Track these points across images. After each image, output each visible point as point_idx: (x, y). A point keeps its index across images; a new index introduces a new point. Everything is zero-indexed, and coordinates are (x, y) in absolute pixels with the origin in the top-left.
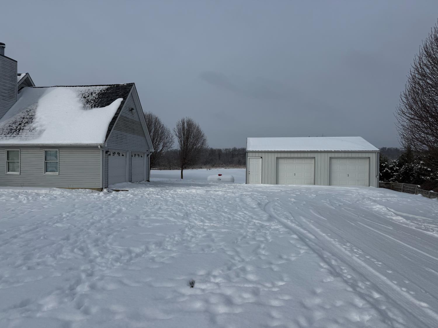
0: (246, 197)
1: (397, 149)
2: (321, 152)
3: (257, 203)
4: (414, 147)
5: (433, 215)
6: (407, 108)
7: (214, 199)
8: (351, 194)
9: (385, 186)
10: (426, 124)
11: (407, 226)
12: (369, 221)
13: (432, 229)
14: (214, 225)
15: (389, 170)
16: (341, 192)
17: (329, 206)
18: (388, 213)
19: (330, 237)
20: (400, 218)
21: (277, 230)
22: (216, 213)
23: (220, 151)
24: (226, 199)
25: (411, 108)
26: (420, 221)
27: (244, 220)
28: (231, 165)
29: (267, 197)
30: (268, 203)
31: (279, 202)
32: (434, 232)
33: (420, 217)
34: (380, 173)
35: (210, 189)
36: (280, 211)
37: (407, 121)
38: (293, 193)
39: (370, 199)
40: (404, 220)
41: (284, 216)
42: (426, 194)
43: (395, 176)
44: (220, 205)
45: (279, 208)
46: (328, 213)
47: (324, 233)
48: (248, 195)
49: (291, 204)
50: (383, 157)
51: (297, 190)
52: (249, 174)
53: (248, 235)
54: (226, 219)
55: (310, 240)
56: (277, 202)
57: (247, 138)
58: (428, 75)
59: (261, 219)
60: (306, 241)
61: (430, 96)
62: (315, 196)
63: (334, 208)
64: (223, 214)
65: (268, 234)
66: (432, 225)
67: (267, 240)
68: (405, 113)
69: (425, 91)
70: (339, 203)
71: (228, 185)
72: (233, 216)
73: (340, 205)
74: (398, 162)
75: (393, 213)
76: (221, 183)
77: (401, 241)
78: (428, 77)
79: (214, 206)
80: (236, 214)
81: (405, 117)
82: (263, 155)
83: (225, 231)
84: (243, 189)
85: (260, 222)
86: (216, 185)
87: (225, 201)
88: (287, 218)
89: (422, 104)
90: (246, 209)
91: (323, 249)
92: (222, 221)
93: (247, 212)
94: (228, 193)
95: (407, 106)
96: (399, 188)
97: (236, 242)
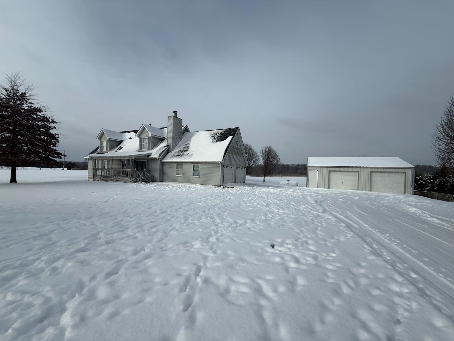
2: (363, 168)
3: (315, 200)
4: (450, 165)
7: (285, 196)
8: (388, 199)
11: (443, 226)
12: (406, 219)
14: (285, 212)
15: (423, 182)
16: (380, 197)
17: (370, 206)
18: (423, 214)
19: (372, 228)
20: (435, 220)
21: (330, 219)
22: (287, 205)
23: (288, 165)
24: (293, 196)
25: (447, 135)
27: (306, 211)
28: (296, 175)
29: (322, 197)
30: (322, 201)
31: (331, 200)
34: (415, 184)
35: (282, 190)
36: (331, 207)
37: (443, 145)
38: (341, 195)
39: (405, 202)
40: (440, 221)
41: (335, 210)
43: (429, 187)
44: (289, 200)
45: (331, 204)
46: (369, 211)
48: (308, 195)
49: (339, 203)
50: (418, 172)
51: (344, 193)
52: (309, 181)
53: (309, 221)
54: (293, 209)
55: (355, 228)
56: (329, 201)
57: (307, 158)
59: (317, 211)
60: (352, 228)
62: (359, 198)
63: (374, 208)
64: (291, 206)
65: (323, 221)
67: (322, 225)
68: (441, 139)
70: (379, 204)
71: (294, 188)
72: (299, 208)
73: (379, 206)
74: (433, 176)
75: (428, 215)
76: (289, 186)
79: (285, 200)
80: (300, 206)
81: (441, 142)
82: (319, 169)
83: (293, 217)
84: (305, 191)
85: (317, 213)
86: (286, 187)
87: (292, 198)
88: (337, 212)
90: (306, 204)
91: (366, 236)
92: (291, 210)
93: (308, 206)
94: (294, 193)
95: (443, 134)
96: (434, 196)
97: (300, 224)
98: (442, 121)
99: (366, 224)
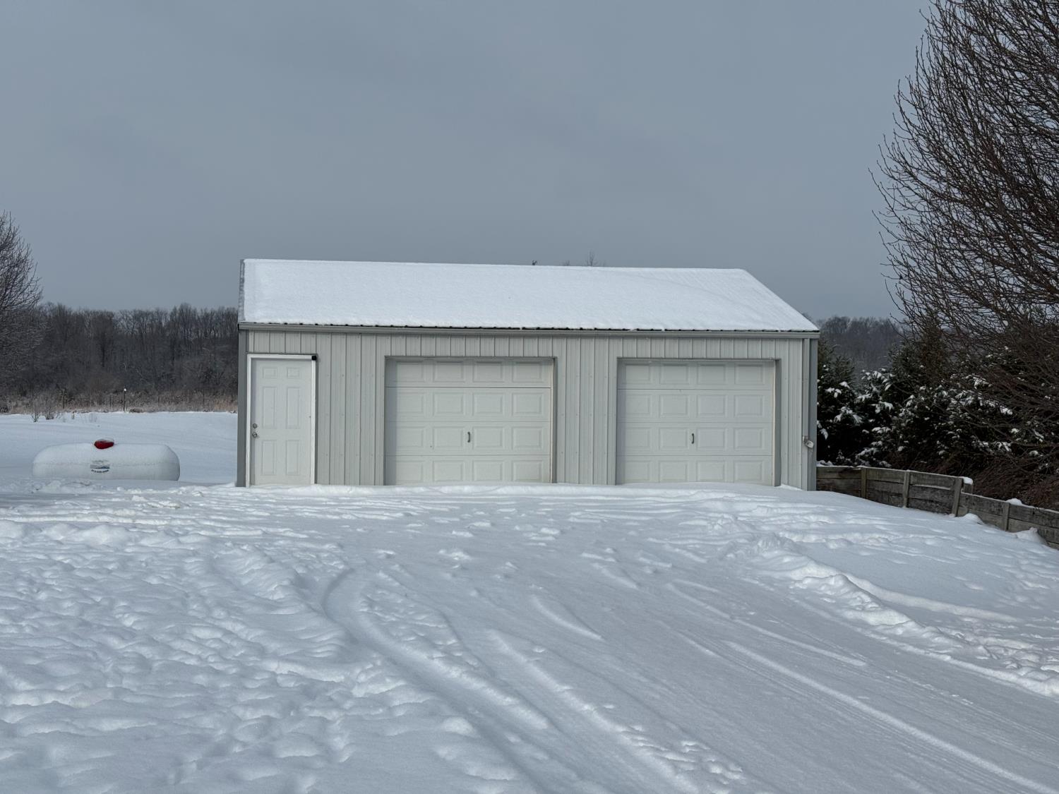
0: (237, 552)
1: (887, 324)
2: (581, 334)
3: (292, 577)
4: (947, 318)
5: (1020, 599)
6: (921, 151)
7: (69, 569)
8: (703, 523)
9: (838, 482)
10: (992, 219)
11: (922, 652)
12: (776, 636)
13: (1013, 660)
14: (60, 701)
15: (855, 416)
16: (665, 514)
17: (613, 577)
18: (848, 597)
19: (614, 717)
20: (895, 618)
21: (380, 701)
22: (77, 637)
23: (105, 320)
24: (131, 564)
25: (937, 150)
26: (969, 628)
27: (220, 667)
28: (166, 394)
29: (341, 546)
30: (343, 575)
31: (396, 567)
32: (1023, 673)
33: (973, 611)
34: (818, 430)
35: (47, 519)
36: (397, 611)
37: (922, 206)
38: (462, 525)
39: (779, 538)
40: (911, 625)
41: (415, 634)
42: (992, 512)
43: (879, 440)
44: (98, 599)
45: (392, 596)
46: (606, 609)
47: (588, 699)
48: (245, 540)
49: (448, 576)
50: (834, 360)
51: (480, 507)
52: (254, 436)
53: (237, 741)
54: (126, 669)
55: (526, 737)
56: (386, 571)
57: (242, 262)
58: (1000, 15)
59: (303, 657)
60: (509, 742)
61: (1007, 102)
62: (556, 532)
63: (633, 586)
64: (114, 642)
65: (336, 727)
66: (1014, 642)
67: (328, 754)
68: (914, 171)
69: (992, 81)
70: (656, 563)
71: (147, 497)
72: (168, 649)
73: (656, 572)
74: (891, 380)
75: (867, 599)
76: (105, 488)
77: (898, 717)
78: (1002, 23)
79: (67, 604)
80: (179, 636)
81: (913, 186)
82: (323, 345)
83: (120, 730)
84: (225, 513)
85: (300, 669)
86: (81, 496)
87: (127, 576)
88: (429, 642)
89: (976, 133)
90: (231, 610)
91: (581, 776)
92: (106, 677)
93: (238, 628)
94: (143, 535)
95: (922, 142)
96: (894, 489)
97: (172, 776)
98: (920, 71)
99: (587, 701)
